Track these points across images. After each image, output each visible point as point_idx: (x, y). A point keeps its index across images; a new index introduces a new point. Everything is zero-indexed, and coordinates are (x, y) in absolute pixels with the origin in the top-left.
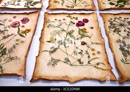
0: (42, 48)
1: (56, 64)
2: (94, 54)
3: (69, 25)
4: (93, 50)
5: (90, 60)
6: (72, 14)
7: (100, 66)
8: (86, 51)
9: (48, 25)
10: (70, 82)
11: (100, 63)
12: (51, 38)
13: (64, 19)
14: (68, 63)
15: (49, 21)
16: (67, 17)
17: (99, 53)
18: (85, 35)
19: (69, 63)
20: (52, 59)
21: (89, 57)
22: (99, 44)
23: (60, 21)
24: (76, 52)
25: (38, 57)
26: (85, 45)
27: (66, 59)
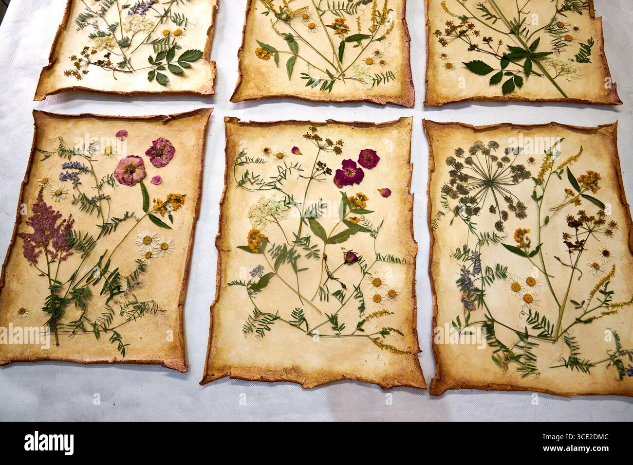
0: (225, 271)
1: (269, 329)
2: (377, 299)
3: (312, 178)
4: (377, 283)
5: (364, 318)
6: (323, 125)
7: (389, 340)
8: (357, 289)
9: (239, 179)
10: (305, 386)
11: (391, 329)
12: (253, 235)
13: (295, 150)
14: (301, 326)
15: (243, 159)
16: (307, 136)
17: (392, 295)
18: (360, 224)
19: (303, 326)
20: (257, 313)
21: (362, 308)
22: (398, 261)
23: (280, 157)
24: (325, 290)
25: (217, 305)
26: (356, 264)
27: (295, 313)
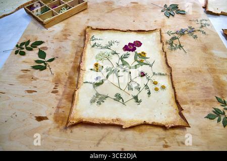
1: (103, 102)
2: (156, 89)
4: (155, 83)
6: (125, 31)
8: (146, 85)
10: (124, 127)
17: (163, 87)
18: (145, 62)
19: (121, 100)
20: (98, 94)
21: (149, 93)
22: (163, 75)
25: (78, 91)
26: (144, 76)
27: (116, 95)
